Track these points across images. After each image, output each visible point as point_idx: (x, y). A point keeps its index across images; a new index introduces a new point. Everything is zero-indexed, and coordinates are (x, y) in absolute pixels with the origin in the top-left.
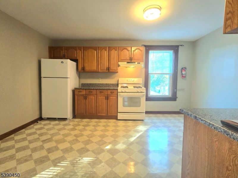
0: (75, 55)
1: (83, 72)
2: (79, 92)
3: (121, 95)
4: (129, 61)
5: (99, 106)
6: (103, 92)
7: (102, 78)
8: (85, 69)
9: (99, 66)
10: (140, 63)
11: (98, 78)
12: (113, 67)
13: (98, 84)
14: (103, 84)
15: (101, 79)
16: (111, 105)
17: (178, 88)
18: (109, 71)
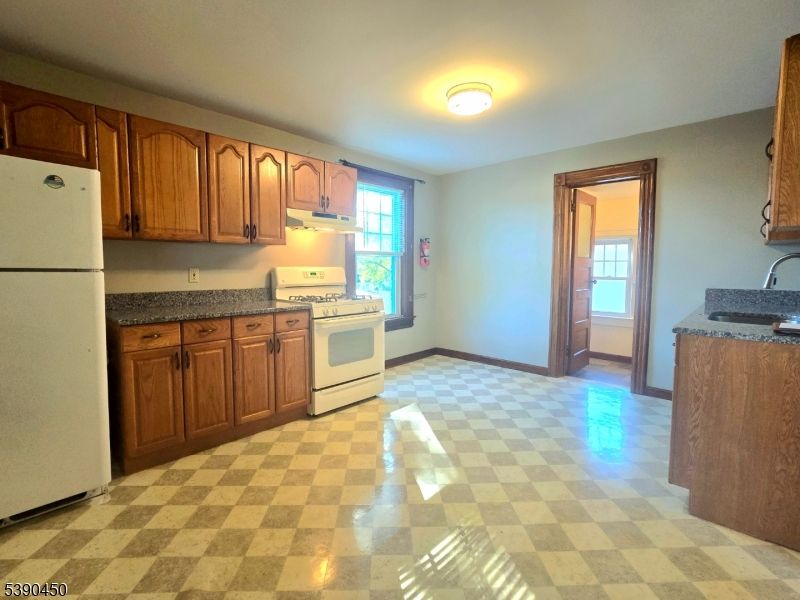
0: (80, 147)
1: (134, 238)
2: (145, 337)
3: (324, 326)
4: (320, 210)
5: (243, 387)
6: (259, 325)
7: (205, 266)
8: (142, 226)
9: (215, 218)
10: (347, 219)
11: (185, 266)
12: (265, 226)
13: (190, 294)
14: (211, 292)
15: (197, 272)
16: (288, 369)
17: (415, 293)
18: (254, 241)
